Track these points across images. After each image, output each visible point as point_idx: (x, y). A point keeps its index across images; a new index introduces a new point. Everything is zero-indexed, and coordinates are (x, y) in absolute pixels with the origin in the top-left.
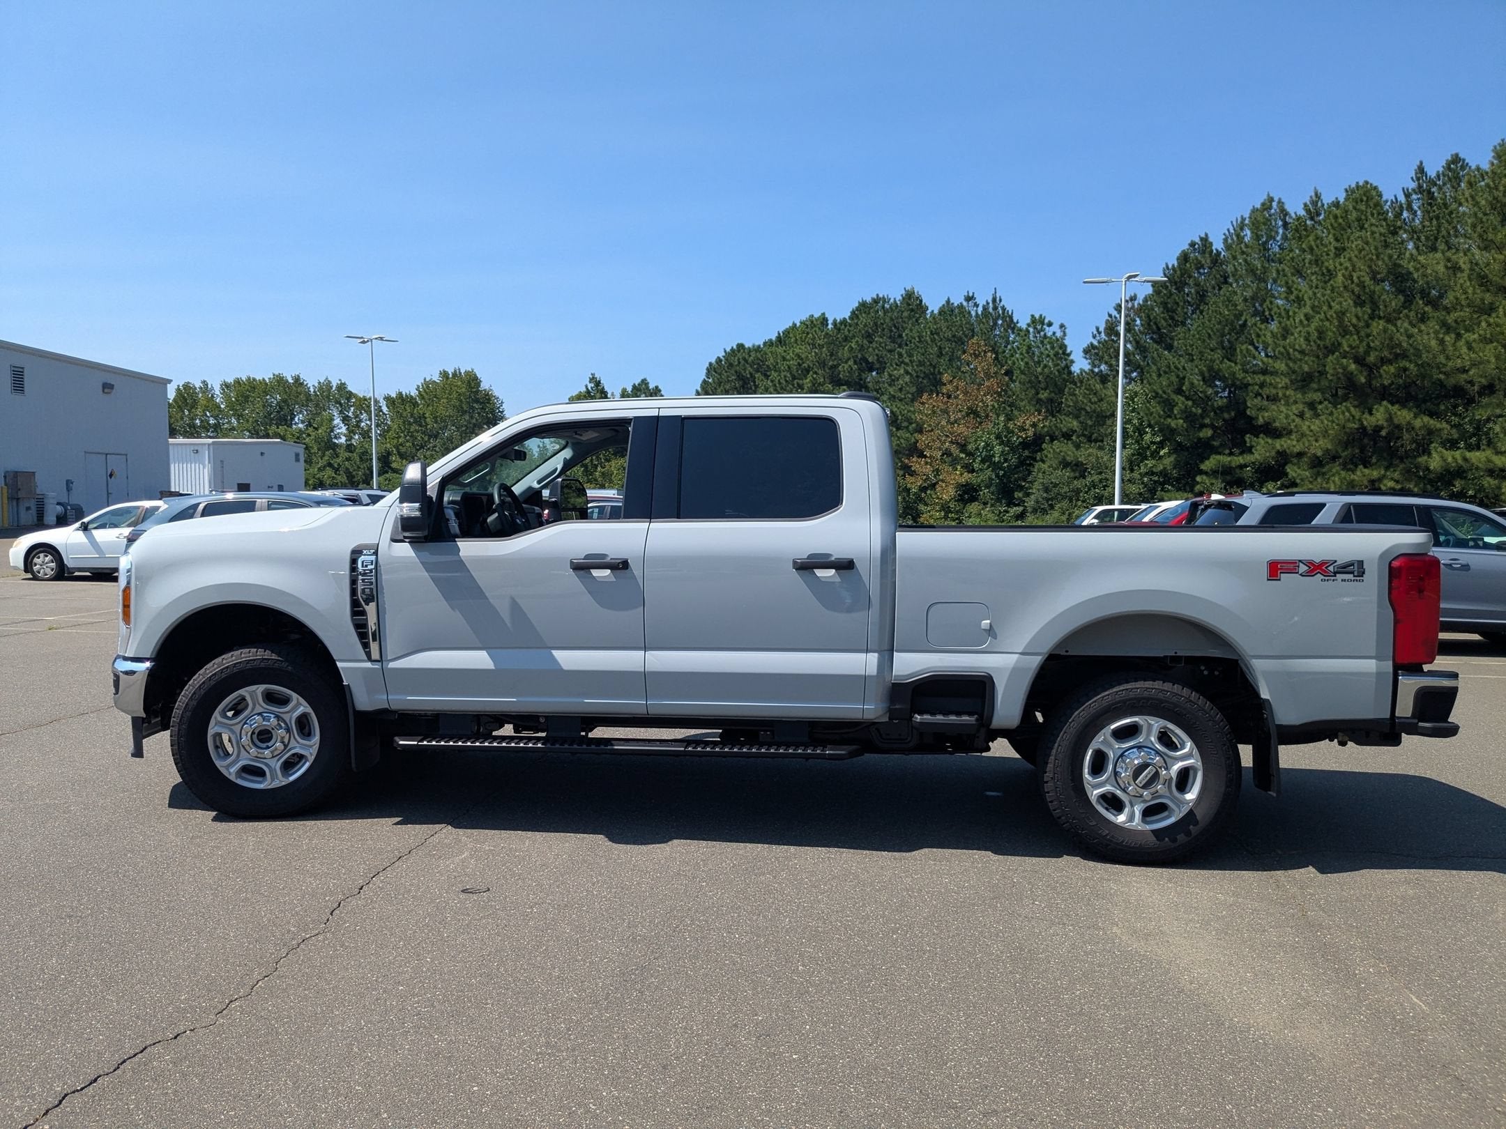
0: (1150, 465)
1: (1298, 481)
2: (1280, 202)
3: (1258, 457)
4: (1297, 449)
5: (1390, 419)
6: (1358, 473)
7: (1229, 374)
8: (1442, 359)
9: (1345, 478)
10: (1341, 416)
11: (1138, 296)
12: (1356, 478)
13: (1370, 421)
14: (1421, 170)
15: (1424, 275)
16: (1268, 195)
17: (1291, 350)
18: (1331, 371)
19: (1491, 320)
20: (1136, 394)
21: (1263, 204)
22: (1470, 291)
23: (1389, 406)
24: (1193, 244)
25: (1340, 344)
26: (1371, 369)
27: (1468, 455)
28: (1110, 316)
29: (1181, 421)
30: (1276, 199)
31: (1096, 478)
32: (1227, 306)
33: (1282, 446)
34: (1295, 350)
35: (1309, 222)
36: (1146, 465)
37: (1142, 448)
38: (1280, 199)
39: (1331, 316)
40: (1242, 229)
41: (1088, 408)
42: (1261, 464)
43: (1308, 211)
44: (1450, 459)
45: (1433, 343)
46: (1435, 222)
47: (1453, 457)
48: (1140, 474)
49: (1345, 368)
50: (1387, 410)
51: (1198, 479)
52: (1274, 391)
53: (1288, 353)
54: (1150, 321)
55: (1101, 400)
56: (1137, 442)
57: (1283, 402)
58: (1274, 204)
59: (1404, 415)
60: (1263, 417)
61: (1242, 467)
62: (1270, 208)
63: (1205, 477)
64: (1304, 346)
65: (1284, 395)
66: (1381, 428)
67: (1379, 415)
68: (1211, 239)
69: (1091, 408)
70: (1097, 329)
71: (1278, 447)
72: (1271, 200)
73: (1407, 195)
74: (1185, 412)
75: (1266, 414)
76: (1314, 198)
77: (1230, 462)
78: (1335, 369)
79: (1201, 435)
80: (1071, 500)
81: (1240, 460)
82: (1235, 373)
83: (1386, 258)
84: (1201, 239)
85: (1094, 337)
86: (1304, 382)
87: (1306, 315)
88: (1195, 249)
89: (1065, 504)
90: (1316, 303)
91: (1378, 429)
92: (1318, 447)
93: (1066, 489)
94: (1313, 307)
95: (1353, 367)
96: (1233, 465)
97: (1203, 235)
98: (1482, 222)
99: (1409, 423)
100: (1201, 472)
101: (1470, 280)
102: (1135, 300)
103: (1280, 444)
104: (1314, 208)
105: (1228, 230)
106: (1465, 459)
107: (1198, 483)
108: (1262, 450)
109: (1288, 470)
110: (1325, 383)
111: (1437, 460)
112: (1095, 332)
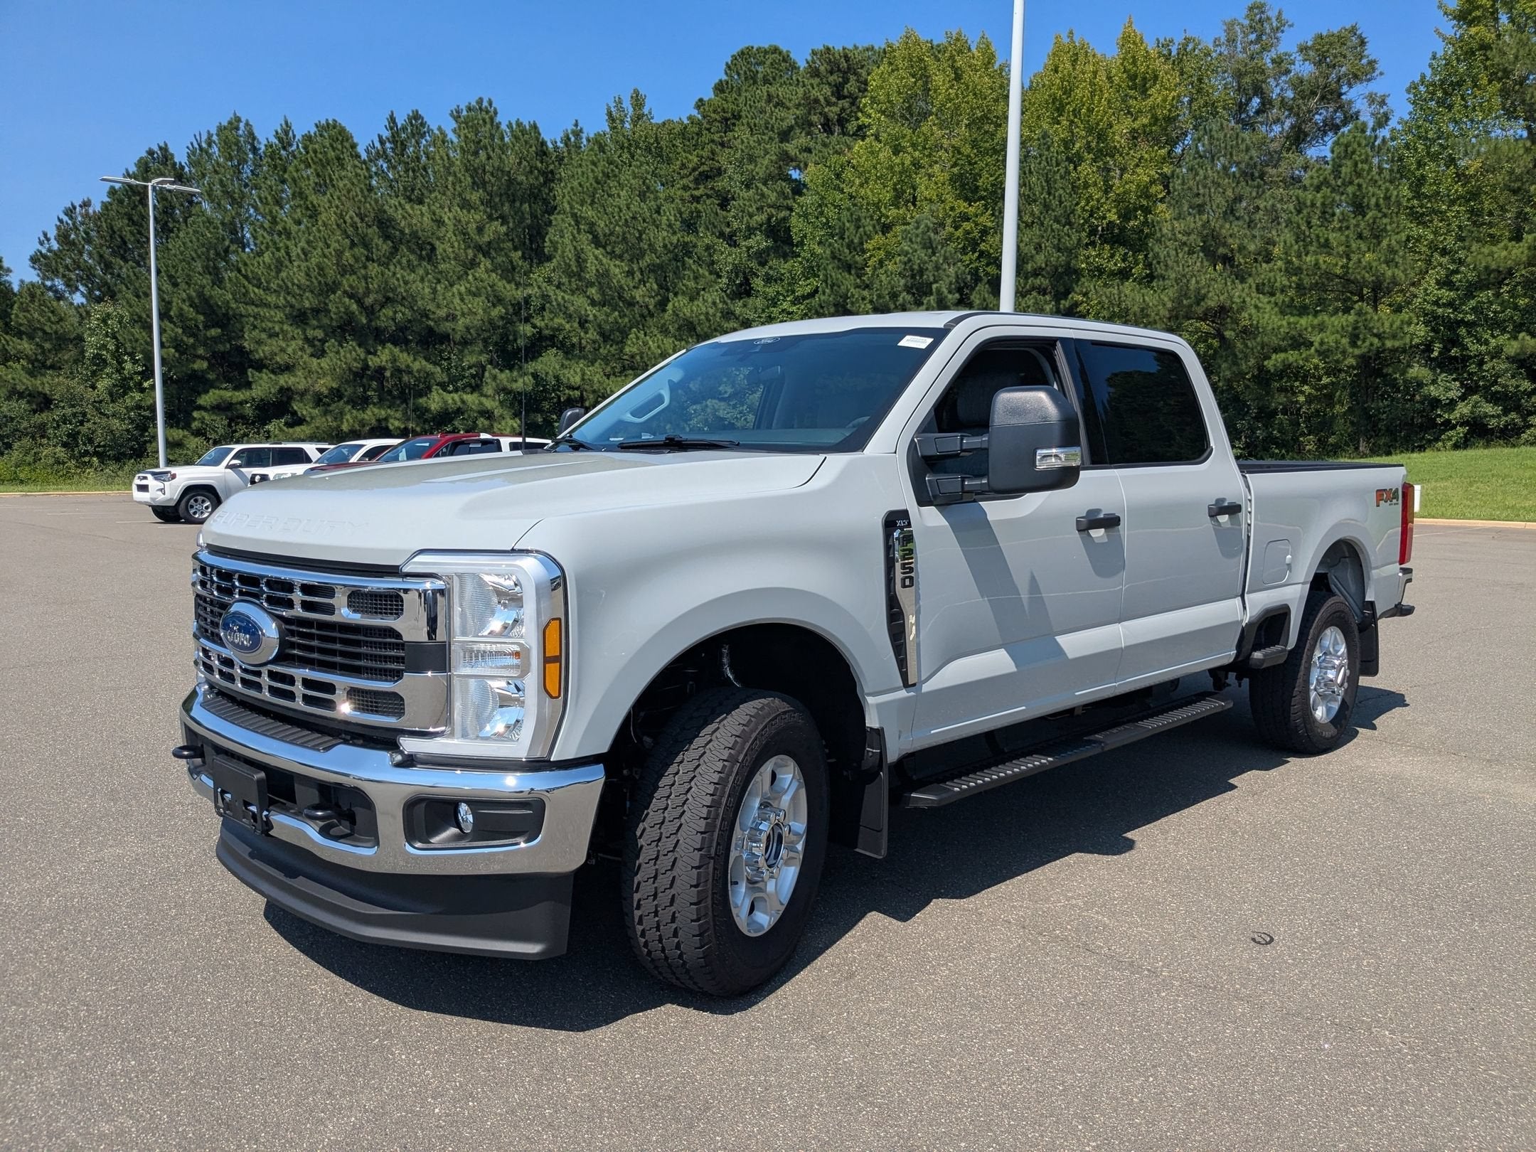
0: (138, 398)
1: (308, 419)
2: (247, 124)
3: (260, 393)
4: (301, 387)
5: (394, 360)
6: (369, 412)
7: (223, 303)
8: (431, 307)
9: (356, 417)
10: (348, 355)
11: (93, 202)
12: (366, 417)
13: (373, 362)
14: (392, 119)
15: (410, 225)
16: (235, 114)
17: (290, 285)
18: (334, 310)
19: (477, 275)
20: (108, 315)
21: (230, 123)
22: (456, 244)
23: (393, 348)
24: (151, 152)
25: (340, 284)
26: (370, 311)
27: (465, 397)
28: (61, 221)
29: (173, 350)
30: (243, 120)
31: (69, 411)
32: (208, 228)
33: (287, 382)
34: (293, 284)
35: (283, 152)
36: (133, 398)
37: (124, 379)
38: (247, 121)
39: (330, 253)
40: (210, 145)
41: (47, 329)
42: (262, 400)
43: (280, 140)
44: (450, 401)
45: (427, 290)
46: (411, 173)
47: (453, 399)
48: (126, 408)
49: (347, 308)
50: (391, 353)
51: (195, 414)
52: (270, 325)
53: (287, 287)
54: (114, 232)
55: (61, 319)
56: (118, 371)
57: (281, 336)
58: (242, 125)
59: (405, 358)
60: (263, 351)
61: (242, 403)
62: (237, 129)
63: (204, 413)
64: (303, 281)
65: (282, 330)
66: (384, 369)
67: (384, 356)
68: (171, 150)
69: (51, 328)
70: (45, 235)
71: (282, 382)
72: (238, 120)
73: (382, 142)
74: (176, 340)
75: (266, 348)
76: (284, 126)
77: (231, 397)
78: (337, 308)
79: (196, 366)
80: (33, 438)
81: (240, 395)
82: (228, 302)
83: (373, 203)
84: (161, 148)
85: (41, 243)
86: (300, 318)
87: (303, 249)
88: (154, 158)
89: (26, 441)
90: (311, 238)
91: (380, 370)
92: (323, 385)
93: (25, 424)
94: (309, 242)
95: (354, 307)
96: (234, 400)
97: (162, 145)
98: (461, 182)
99: (408, 366)
100: (200, 408)
101: (455, 235)
102: (89, 205)
103: (284, 380)
104: (285, 137)
105: (192, 144)
106: (463, 402)
107: (195, 419)
108: (263, 386)
109: (295, 408)
110: (326, 321)
111: (435, 401)
112: (42, 238)
